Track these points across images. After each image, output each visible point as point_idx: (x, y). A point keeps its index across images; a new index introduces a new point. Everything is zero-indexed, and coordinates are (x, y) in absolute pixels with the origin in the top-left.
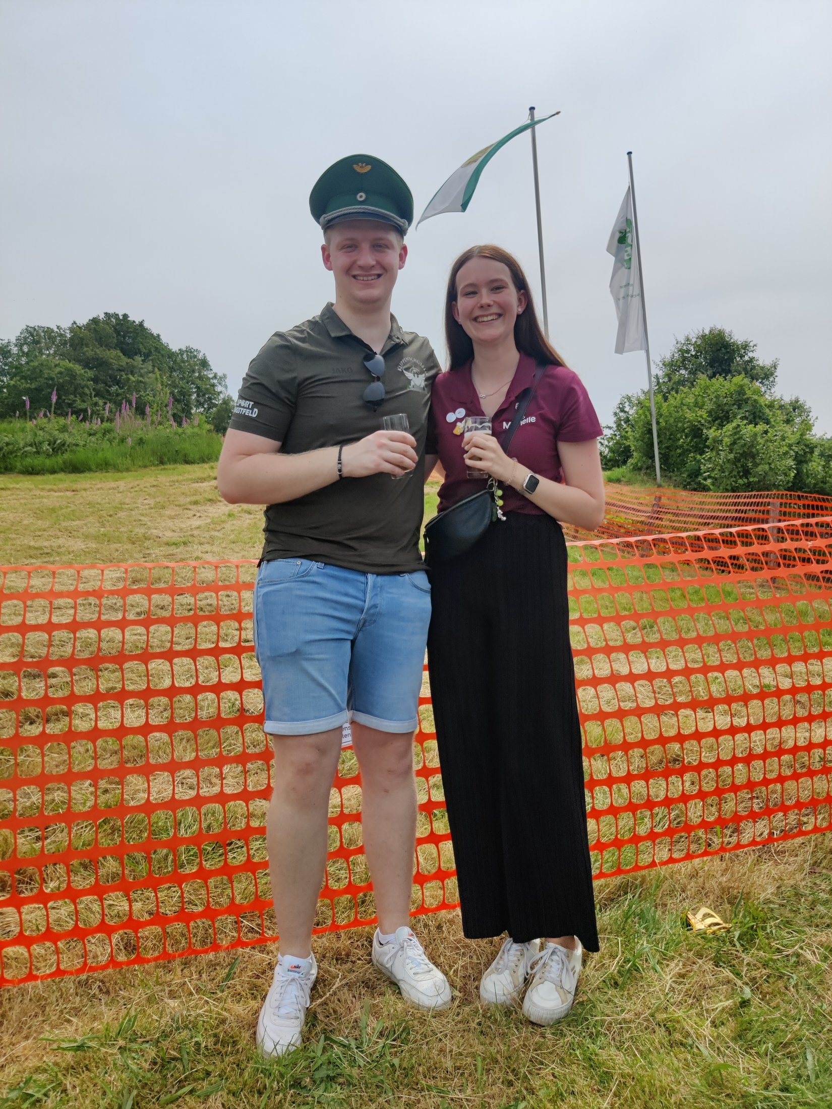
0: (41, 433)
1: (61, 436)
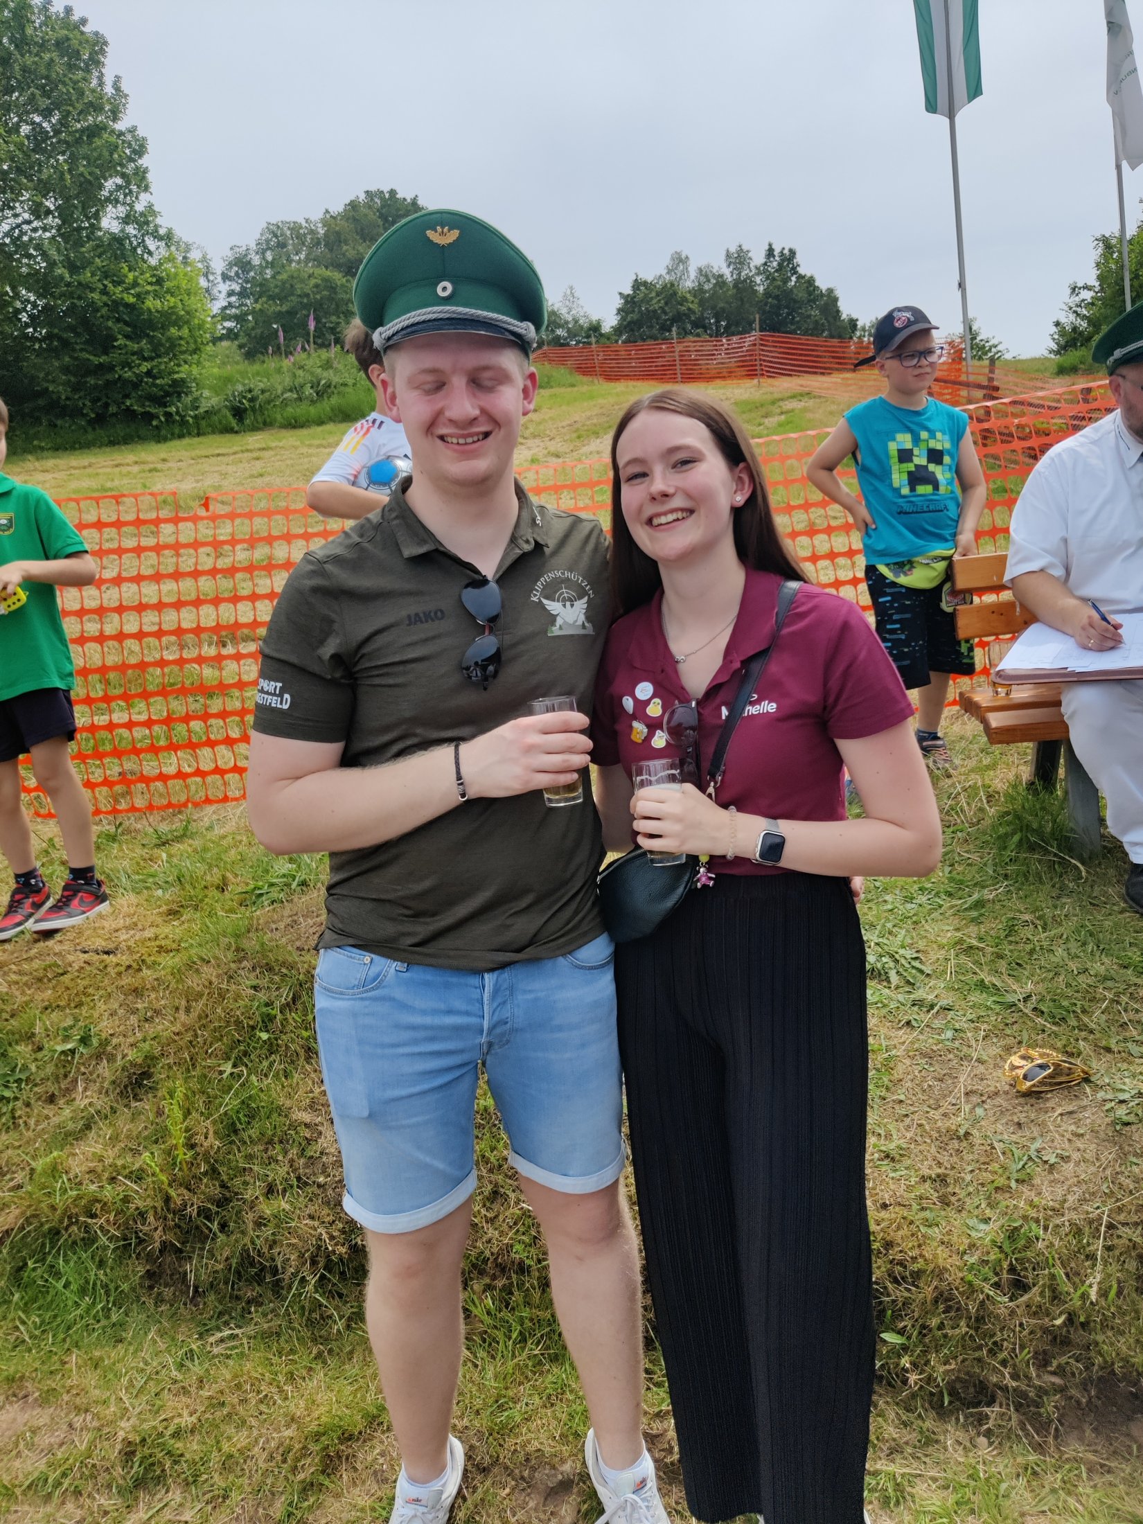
0: (300, 373)
1: (325, 374)
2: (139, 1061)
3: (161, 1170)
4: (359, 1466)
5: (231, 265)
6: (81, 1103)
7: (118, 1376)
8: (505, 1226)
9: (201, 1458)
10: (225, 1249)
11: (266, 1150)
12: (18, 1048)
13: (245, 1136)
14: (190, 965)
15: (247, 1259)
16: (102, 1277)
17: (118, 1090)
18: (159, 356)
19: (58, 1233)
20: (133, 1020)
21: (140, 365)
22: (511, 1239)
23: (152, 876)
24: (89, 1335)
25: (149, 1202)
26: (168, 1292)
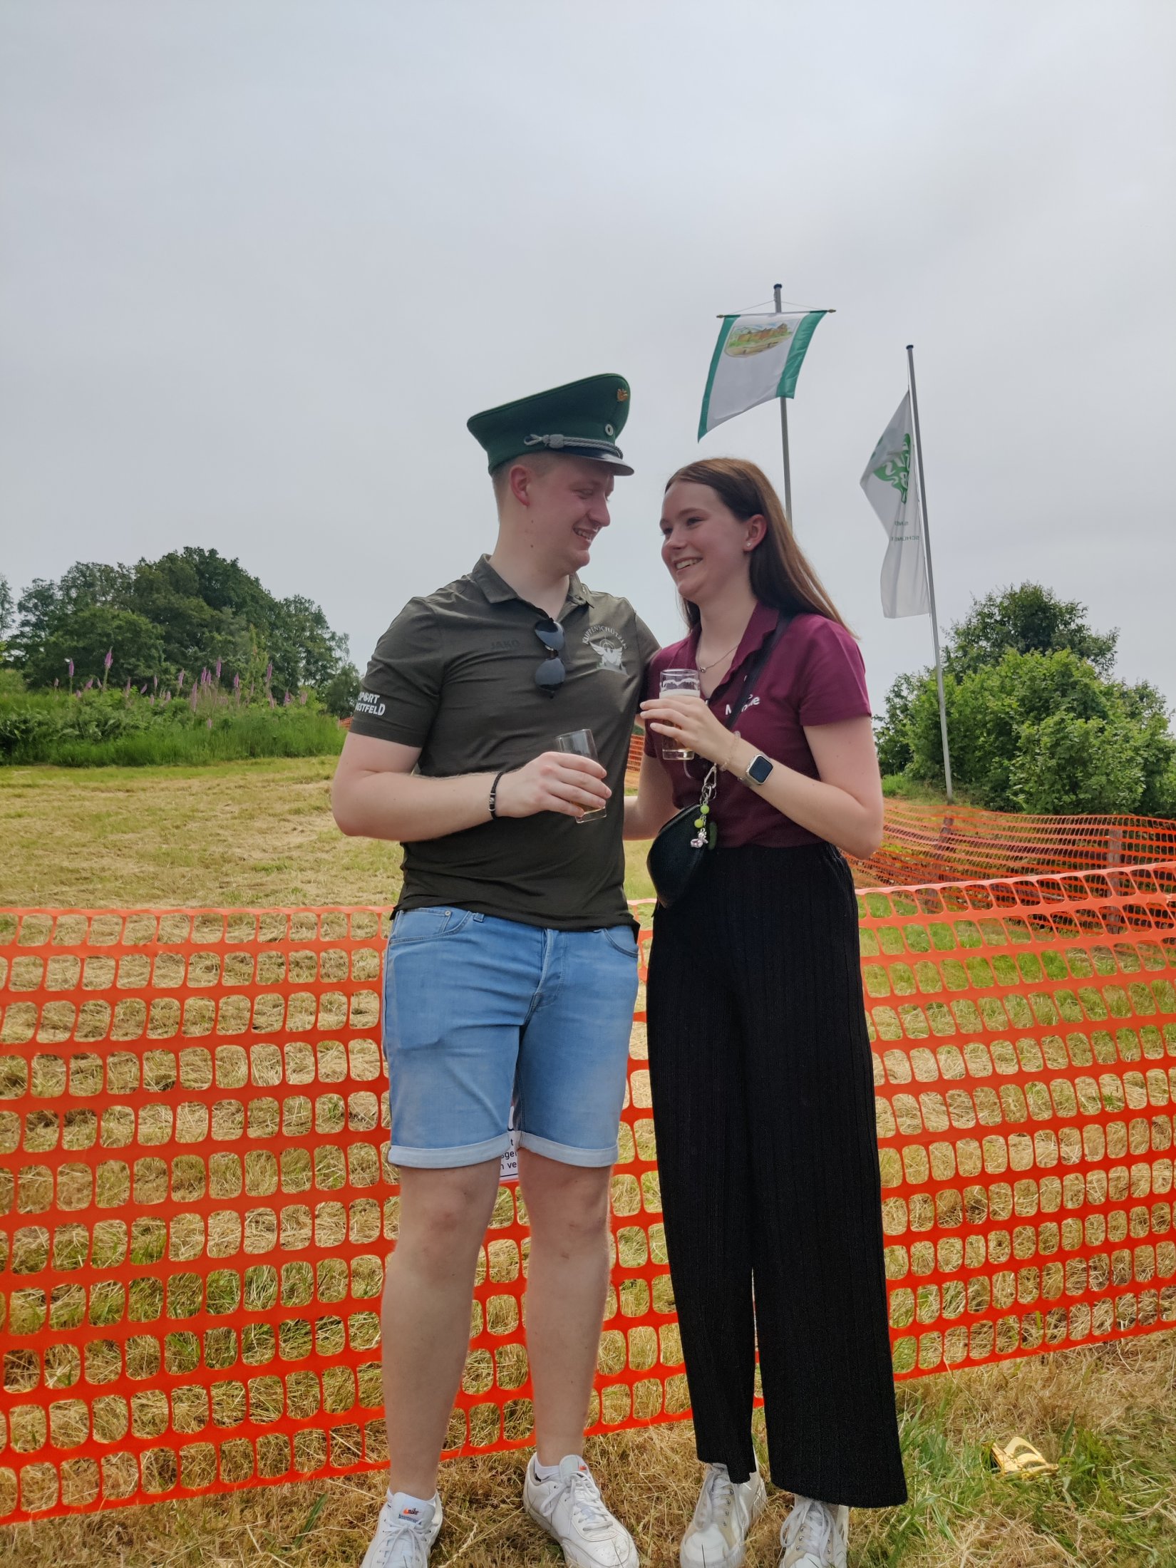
0: (88, 709)
1: (115, 714)
5: (30, 596)
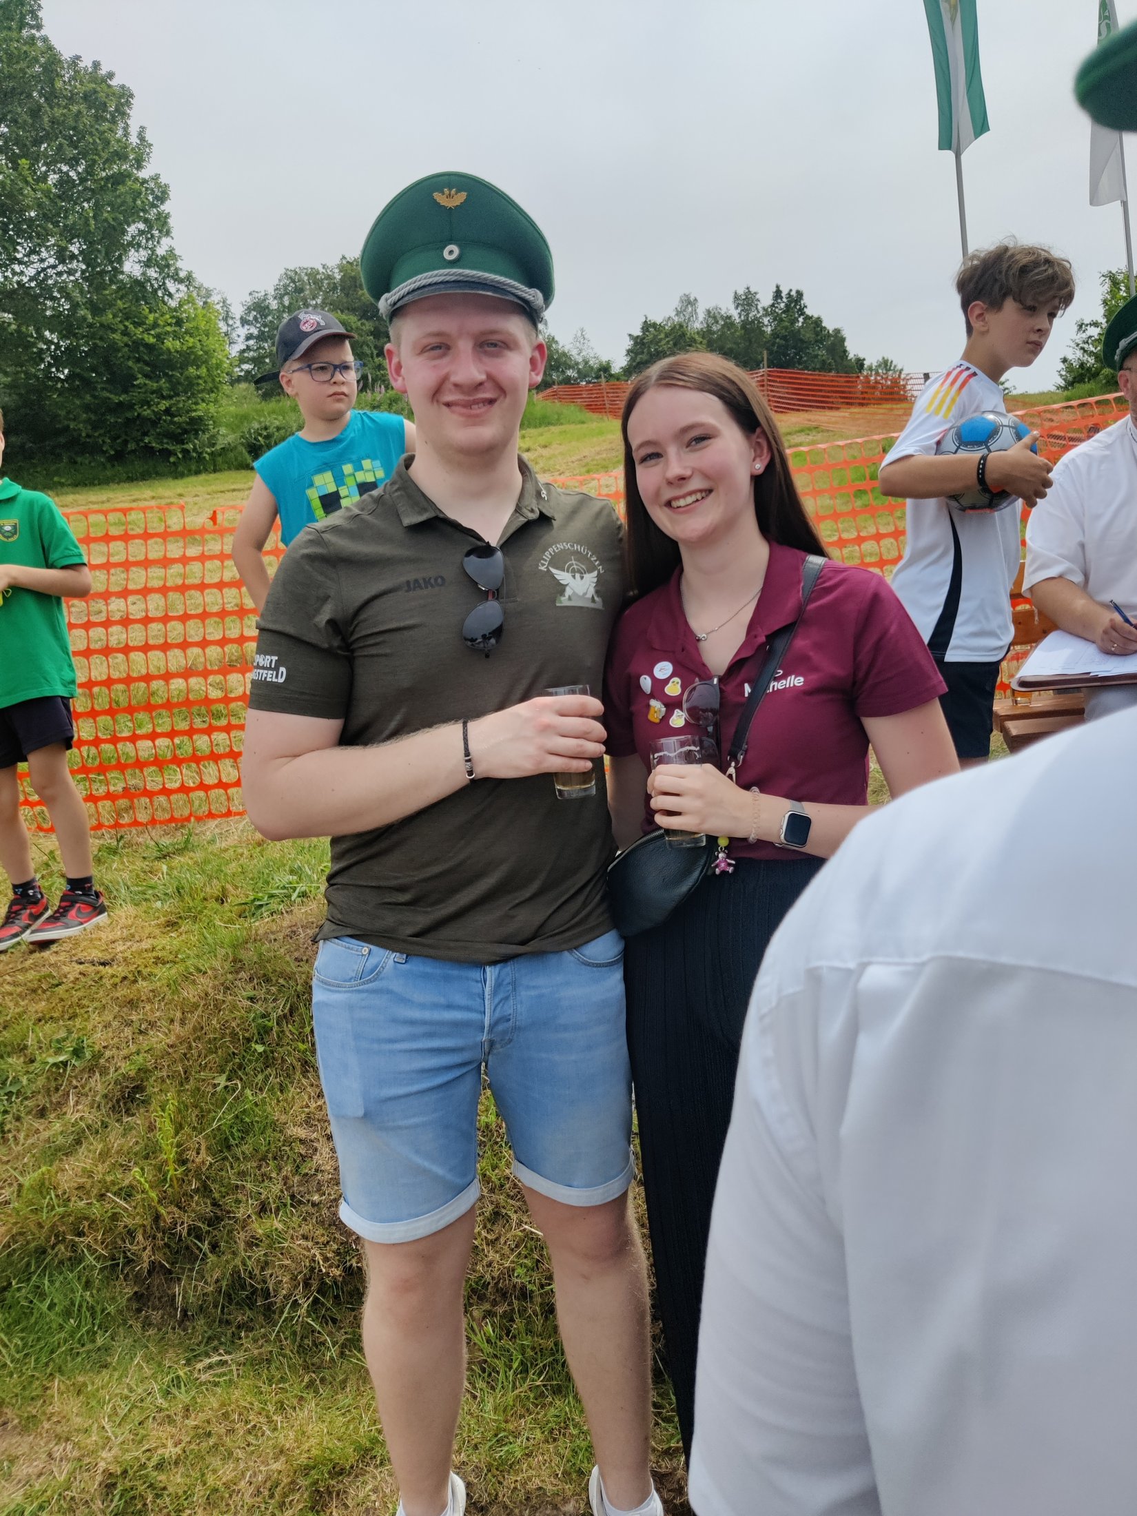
2: (132, 1074)
3: (151, 1187)
4: (350, 1503)
5: (249, 310)
6: (72, 1117)
7: (102, 1403)
8: (506, 1250)
9: (185, 1492)
10: (216, 1270)
11: (259, 1167)
12: (10, 1060)
13: (238, 1152)
14: (186, 977)
15: (237, 1281)
16: (89, 1299)
17: (110, 1105)
18: (178, 395)
19: (44, 1252)
20: (128, 1032)
21: (159, 403)
22: (513, 1262)
23: (152, 888)
24: (73, 1359)
25: (138, 1220)
26: (156, 1316)
